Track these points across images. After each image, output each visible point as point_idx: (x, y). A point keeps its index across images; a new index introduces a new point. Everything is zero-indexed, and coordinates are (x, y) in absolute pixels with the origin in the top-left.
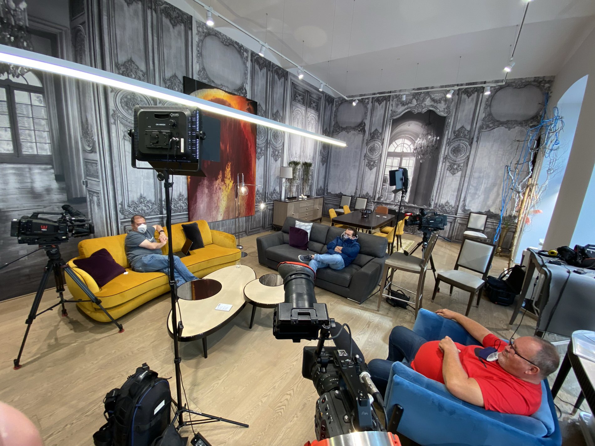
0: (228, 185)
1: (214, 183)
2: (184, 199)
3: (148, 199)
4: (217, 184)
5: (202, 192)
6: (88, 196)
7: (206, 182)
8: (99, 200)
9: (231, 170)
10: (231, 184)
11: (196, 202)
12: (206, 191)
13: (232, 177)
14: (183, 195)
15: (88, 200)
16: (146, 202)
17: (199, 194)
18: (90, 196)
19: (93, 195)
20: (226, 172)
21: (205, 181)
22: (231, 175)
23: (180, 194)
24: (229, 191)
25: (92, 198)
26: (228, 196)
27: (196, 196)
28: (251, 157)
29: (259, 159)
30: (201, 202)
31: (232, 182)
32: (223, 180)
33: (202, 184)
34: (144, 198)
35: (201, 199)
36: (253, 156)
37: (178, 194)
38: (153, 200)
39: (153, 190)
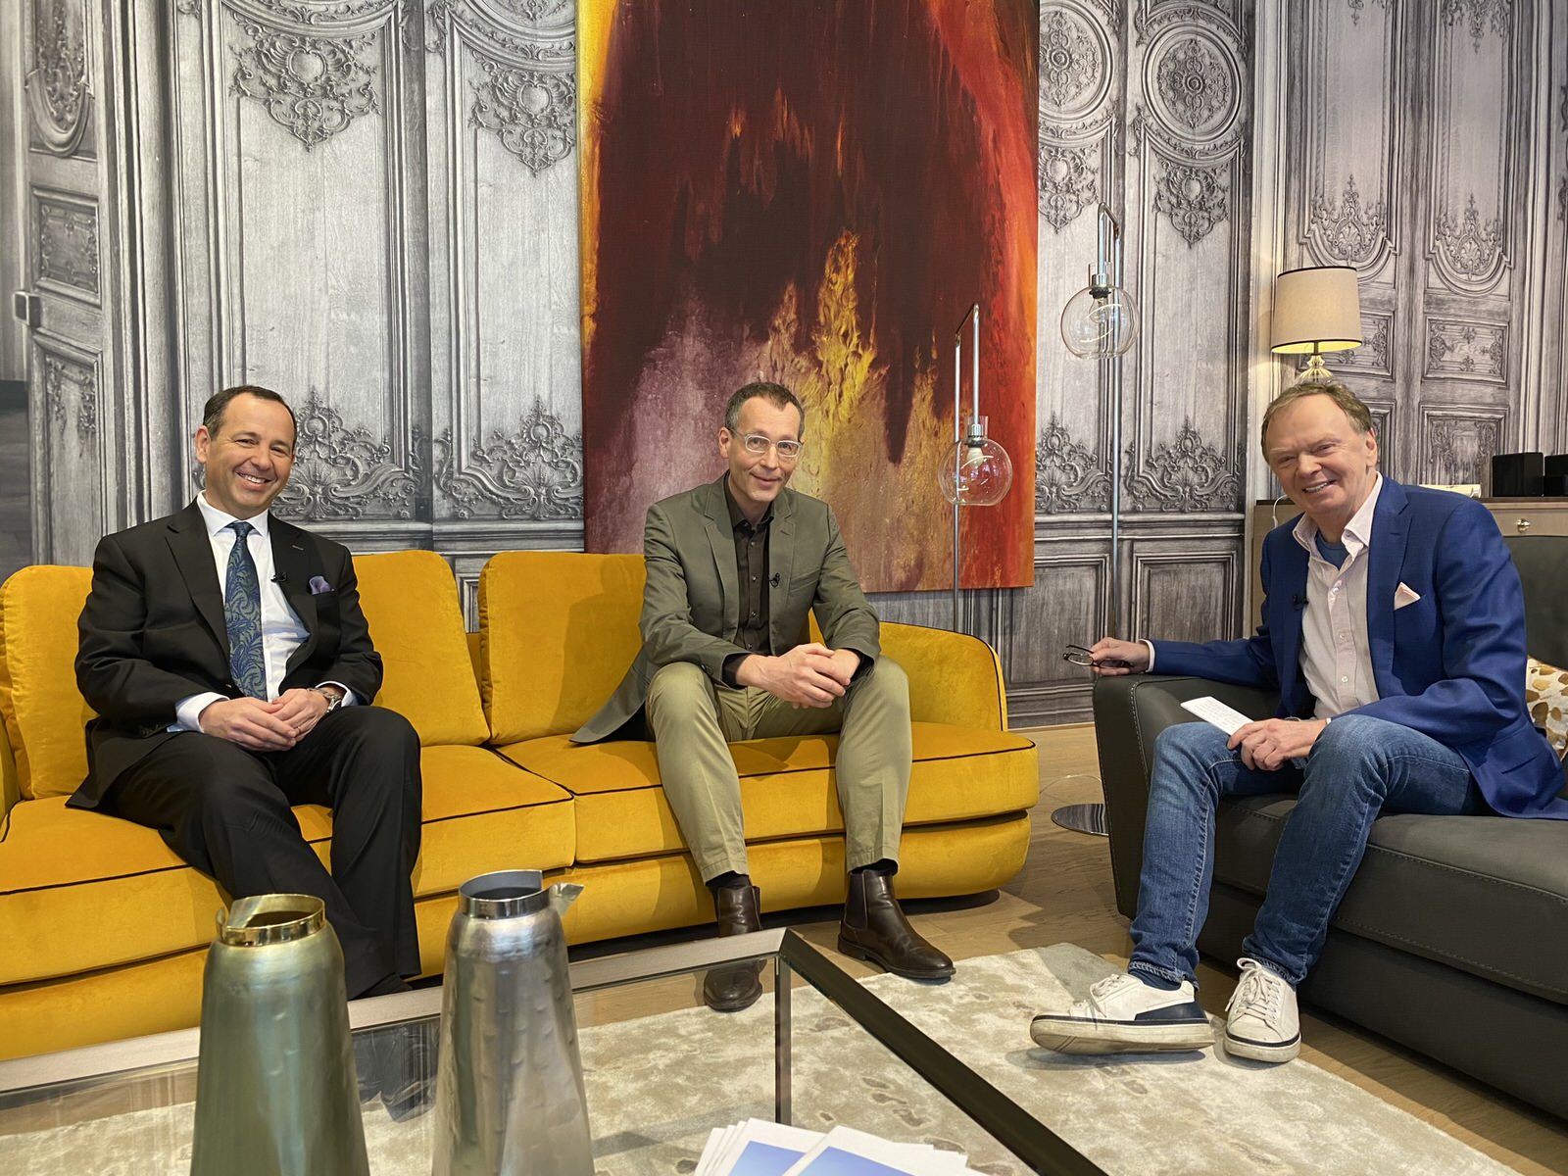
0: (835, 375)
1: (750, 355)
2: (559, 442)
3: (350, 425)
4: (765, 363)
5: (668, 403)
6: (37, 377)
7: (692, 348)
8: (89, 402)
9: (860, 283)
10: (860, 372)
11: (628, 465)
12: (694, 400)
13: (863, 327)
14: (552, 420)
15: (37, 397)
16: (337, 437)
17: (647, 419)
18: (45, 379)
19: (60, 375)
20: (822, 292)
21: (689, 341)
22: (861, 310)
23: (538, 412)
24: (844, 411)
25: (58, 387)
26: (836, 446)
27: (631, 426)
28: (1002, 206)
29: (1065, 221)
30: (658, 464)
31: (868, 357)
32: (804, 344)
33: (672, 356)
34: (329, 413)
35: (663, 450)
36: (1013, 198)
37: (527, 413)
38: (379, 433)
39: (380, 375)
